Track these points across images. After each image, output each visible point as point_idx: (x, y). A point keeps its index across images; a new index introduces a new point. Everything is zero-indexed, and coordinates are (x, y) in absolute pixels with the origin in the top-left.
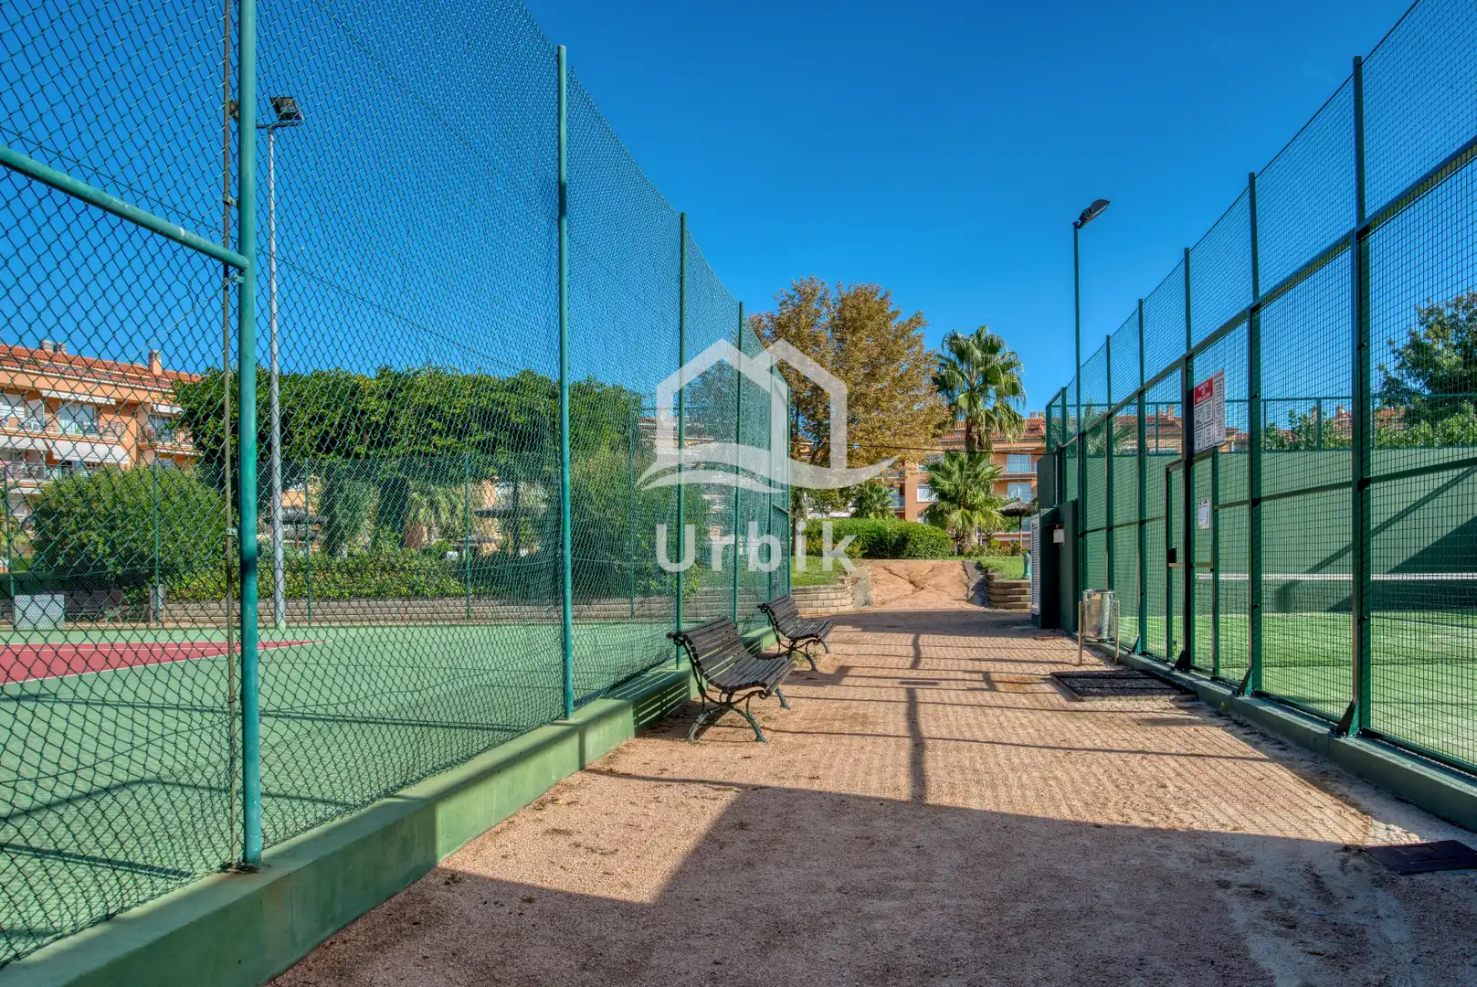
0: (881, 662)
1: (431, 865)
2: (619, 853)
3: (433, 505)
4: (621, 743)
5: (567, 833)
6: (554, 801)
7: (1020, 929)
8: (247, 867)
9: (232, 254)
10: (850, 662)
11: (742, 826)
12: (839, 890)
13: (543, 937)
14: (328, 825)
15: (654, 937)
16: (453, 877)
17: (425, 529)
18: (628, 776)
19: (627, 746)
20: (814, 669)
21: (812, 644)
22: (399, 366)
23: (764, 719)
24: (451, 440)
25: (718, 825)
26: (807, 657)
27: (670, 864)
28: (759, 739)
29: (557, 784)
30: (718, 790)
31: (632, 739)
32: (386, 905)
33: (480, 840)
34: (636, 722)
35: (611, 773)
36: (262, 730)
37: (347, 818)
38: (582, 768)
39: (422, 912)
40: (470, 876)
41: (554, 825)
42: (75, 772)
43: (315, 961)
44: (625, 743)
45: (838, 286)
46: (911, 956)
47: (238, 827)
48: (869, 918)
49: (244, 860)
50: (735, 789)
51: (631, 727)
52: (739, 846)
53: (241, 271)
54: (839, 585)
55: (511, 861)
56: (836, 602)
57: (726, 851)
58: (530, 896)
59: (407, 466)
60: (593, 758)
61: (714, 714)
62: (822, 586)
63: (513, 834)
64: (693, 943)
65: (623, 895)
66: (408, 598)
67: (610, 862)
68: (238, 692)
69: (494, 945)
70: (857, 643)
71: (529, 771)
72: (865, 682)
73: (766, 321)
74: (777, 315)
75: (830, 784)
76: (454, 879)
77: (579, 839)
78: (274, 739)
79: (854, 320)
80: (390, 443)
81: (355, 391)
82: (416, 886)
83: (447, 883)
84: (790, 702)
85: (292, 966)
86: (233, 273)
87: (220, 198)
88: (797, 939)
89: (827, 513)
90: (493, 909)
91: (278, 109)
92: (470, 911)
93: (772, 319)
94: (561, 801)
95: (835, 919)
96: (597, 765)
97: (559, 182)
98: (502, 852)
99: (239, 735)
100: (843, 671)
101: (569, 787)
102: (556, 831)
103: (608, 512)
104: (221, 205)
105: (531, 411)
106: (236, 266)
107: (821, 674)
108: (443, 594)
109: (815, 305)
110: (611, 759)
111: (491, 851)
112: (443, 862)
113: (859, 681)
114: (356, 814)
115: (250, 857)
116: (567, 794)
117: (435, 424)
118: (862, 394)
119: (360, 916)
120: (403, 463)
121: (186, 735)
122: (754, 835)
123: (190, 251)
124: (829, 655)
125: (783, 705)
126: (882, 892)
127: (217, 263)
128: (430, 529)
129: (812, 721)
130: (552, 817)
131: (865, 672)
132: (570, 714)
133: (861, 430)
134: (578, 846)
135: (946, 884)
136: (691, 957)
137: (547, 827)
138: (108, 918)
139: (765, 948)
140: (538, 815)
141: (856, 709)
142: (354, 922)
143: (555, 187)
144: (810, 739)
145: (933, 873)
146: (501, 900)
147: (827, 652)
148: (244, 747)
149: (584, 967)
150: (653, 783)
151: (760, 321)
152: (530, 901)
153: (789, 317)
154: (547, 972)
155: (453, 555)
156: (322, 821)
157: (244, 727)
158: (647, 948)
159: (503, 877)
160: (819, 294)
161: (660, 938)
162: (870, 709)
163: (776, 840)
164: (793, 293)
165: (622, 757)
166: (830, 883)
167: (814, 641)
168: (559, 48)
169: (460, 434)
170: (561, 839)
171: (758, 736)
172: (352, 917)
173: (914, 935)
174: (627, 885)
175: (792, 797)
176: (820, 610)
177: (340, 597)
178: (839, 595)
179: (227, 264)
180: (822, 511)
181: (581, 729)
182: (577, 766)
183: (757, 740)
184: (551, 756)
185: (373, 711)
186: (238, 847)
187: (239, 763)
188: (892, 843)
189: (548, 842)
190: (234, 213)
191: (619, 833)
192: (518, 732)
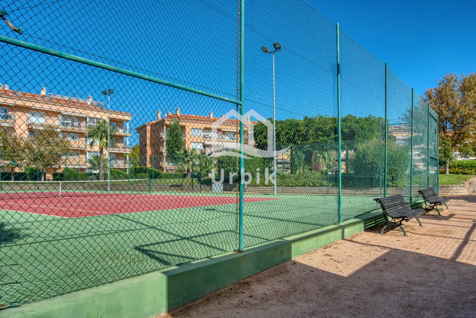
0: (468, 213)
1: (290, 259)
2: (343, 263)
3: (324, 158)
4: (358, 233)
5: (330, 256)
6: (330, 247)
7: (466, 303)
8: (239, 251)
9: (239, 102)
10: (456, 212)
11: (385, 260)
12: (407, 282)
13: (312, 281)
14: (263, 244)
15: (342, 285)
16: (294, 263)
17: (322, 165)
18: (355, 242)
19: (360, 234)
20: (439, 214)
21: (438, 205)
22: (310, 116)
23: (411, 230)
24: (325, 138)
25: (378, 259)
26: (437, 210)
27: (357, 268)
28: (405, 235)
29: (333, 242)
30: (382, 249)
31: (363, 232)
32: (275, 267)
33: (305, 255)
34: (365, 227)
35: (351, 241)
36: (244, 217)
37: (268, 243)
38: (343, 238)
39: (283, 270)
40: (299, 263)
41: (327, 253)
42: (200, 222)
43: (254, 277)
44: (360, 233)
45: (462, 75)
46: (420, 303)
47: (238, 241)
48: (412, 291)
49: (239, 249)
50: (388, 249)
51: (363, 228)
52: (381, 265)
53: (240, 105)
54: (462, 185)
55: (312, 261)
56: (460, 191)
57: (376, 266)
58: (312, 270)
59: (312, 146)
60: (346, 236)
61: (392, 226)
62: (454, 185)
63: (315, 254)
64: (353, 289)
65: (339, 274)
66: (312, 187)
67: (339, 265)
68: (239, 208)
69: (298, 281)
70: (463, 206)
71: (323, 237)
72: (459, 220)
73: (433, 91)
74: (438, 88)
75: (423, 251)
76: (295, 263)
77: (333, 257)
78: (247, 220)
79: (469, 87)
80: (307, 140)
81: (297, 125)
82: (284, 264)
83: (292, 264)
84: (423, 224)
85: (248, 277)
86: (239, 106)
87: (236, 88)
88: (385, 293)
89: (468, 158)
90: (302, 272)
91: (275, 47)
92: (296, 271)
93: (436, 89)
94: (332, 247)
95: (400, 289)
96: (348, 238)
97: (337, 63)
98: (310, 258)
99: (239, 218)
100: (451, 216)
101: (337, 243)
102: (327, 255)
103: (374, 159)
104: (236, 90)
105: (350, 127)
106: (239, 104)
107: (442, 216)
108: (322, 185)
109: (453, 83)
110: (353, 237)
111: (307, 258)
112: (293, 258)
113: (456, 219)
114: (270, 242)
115: (240, 248)
116: (335, 245)
117: (320, 133)
118: (472, 114)
119: (268, 268)
120: (311, 146)
121: (225, 217)
122: (387, 263)
123: (228, 102)
124: (448, 210)
125: (420, 225)
126: (421, 285)
127: (235, 104)
128: (323, 165)
129: (429, 231)
130: (328, 251)
131: (460, 216)
132: (340, 222)
133: (472, 127)
134: (332, 259)
135: (446, 286)
136: (350, 292)
137: (325, 253)
138: (208, 257)
139: (374, 293)
140: (324, 250)
141: (449, 228)
142: (266, 269)
143: (336, 65)
144: (425, 237)
145: (444, 282)
146: (304, 270)
147: (447, 208)
148: (240, 221)
149: (320, 290)
150: (363, 245)
151: (431, 91)
152: (312, 271)
153: (442, 88)
154: (310, 289)
155: (330, 173)
156: (261, 243)
157: (240, 216)
158: (340, 288)
159: (308, 264)
160: (454, 79)
161: (344, 286)
162: (454, 229)
163: (394, 265)
164: (444, 80)
165: (357, 237)
166: (405, 279)
167: (439, 204)
168: (337, 24)
169: (328, 136)
170: (328, 258)
171: (405, 234)
172: (265, 268)
173: (424, 298)
174: (341, 271)
175: (406, 253)
176: (454, 194)
177: (293, 186)
178: (462, 188)
179: (237, 104)
180: (466, 157)
181: (343, 227)
182: (341, 238)
183: (404, 236)
184: (332, 234)
185: (290, 218)
186: (238, 246)
187: (238, 225)
188: (434, 271)
189: (324, 258)
190: (239, 91)
191: (345, 258)
192: (323, 226)
